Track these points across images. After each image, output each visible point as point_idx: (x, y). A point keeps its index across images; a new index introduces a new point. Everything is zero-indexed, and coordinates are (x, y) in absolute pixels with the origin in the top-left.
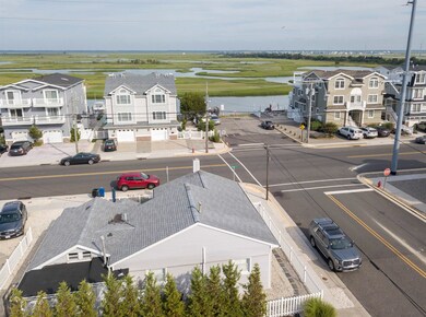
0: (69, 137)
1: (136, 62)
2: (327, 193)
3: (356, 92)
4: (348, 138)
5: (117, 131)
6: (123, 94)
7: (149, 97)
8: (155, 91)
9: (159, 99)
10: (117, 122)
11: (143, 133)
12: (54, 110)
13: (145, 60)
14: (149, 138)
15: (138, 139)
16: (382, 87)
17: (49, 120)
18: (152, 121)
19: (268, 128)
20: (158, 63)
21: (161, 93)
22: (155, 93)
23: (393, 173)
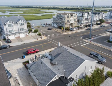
2: (82, 45)
3: (71, 18)
4: (72, 30)
5: (9, 36)
6: (10, 24)
7: (19, 24)
9: (22, 24)
10: (9, 33)
11: (17, 36)
14: (19, 37)
15: (16, 38)
16: (76, 17)
18: (20, 31)
19: (51, 30)
22: (21, 23)
23: (90, 38)
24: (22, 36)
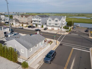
0: (41, 27)
1: (79, 15)
2: (73, 48)
5: (48, 27)
6: (50, 19)
7: (55, 20)
8: (56, 19)
9: (56, 21)
10: (48, 25)
12: (39, 21)
13: (81, 15)
15: (52, 29)
17: (39, 23)
18: (55, 25)
20: (84, 15)
21: (57, 20)
22: (56, 20)
24: (56, 29)
